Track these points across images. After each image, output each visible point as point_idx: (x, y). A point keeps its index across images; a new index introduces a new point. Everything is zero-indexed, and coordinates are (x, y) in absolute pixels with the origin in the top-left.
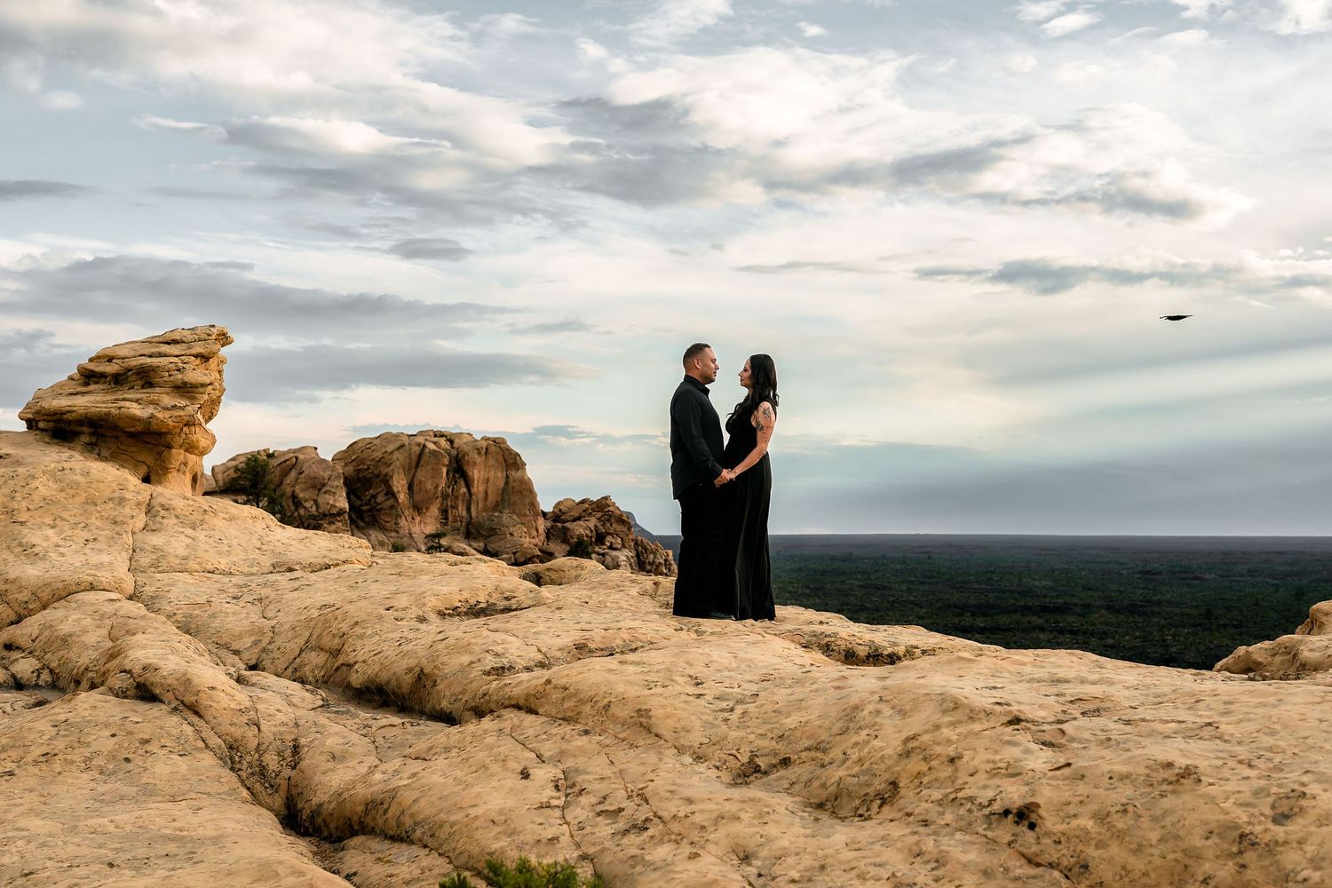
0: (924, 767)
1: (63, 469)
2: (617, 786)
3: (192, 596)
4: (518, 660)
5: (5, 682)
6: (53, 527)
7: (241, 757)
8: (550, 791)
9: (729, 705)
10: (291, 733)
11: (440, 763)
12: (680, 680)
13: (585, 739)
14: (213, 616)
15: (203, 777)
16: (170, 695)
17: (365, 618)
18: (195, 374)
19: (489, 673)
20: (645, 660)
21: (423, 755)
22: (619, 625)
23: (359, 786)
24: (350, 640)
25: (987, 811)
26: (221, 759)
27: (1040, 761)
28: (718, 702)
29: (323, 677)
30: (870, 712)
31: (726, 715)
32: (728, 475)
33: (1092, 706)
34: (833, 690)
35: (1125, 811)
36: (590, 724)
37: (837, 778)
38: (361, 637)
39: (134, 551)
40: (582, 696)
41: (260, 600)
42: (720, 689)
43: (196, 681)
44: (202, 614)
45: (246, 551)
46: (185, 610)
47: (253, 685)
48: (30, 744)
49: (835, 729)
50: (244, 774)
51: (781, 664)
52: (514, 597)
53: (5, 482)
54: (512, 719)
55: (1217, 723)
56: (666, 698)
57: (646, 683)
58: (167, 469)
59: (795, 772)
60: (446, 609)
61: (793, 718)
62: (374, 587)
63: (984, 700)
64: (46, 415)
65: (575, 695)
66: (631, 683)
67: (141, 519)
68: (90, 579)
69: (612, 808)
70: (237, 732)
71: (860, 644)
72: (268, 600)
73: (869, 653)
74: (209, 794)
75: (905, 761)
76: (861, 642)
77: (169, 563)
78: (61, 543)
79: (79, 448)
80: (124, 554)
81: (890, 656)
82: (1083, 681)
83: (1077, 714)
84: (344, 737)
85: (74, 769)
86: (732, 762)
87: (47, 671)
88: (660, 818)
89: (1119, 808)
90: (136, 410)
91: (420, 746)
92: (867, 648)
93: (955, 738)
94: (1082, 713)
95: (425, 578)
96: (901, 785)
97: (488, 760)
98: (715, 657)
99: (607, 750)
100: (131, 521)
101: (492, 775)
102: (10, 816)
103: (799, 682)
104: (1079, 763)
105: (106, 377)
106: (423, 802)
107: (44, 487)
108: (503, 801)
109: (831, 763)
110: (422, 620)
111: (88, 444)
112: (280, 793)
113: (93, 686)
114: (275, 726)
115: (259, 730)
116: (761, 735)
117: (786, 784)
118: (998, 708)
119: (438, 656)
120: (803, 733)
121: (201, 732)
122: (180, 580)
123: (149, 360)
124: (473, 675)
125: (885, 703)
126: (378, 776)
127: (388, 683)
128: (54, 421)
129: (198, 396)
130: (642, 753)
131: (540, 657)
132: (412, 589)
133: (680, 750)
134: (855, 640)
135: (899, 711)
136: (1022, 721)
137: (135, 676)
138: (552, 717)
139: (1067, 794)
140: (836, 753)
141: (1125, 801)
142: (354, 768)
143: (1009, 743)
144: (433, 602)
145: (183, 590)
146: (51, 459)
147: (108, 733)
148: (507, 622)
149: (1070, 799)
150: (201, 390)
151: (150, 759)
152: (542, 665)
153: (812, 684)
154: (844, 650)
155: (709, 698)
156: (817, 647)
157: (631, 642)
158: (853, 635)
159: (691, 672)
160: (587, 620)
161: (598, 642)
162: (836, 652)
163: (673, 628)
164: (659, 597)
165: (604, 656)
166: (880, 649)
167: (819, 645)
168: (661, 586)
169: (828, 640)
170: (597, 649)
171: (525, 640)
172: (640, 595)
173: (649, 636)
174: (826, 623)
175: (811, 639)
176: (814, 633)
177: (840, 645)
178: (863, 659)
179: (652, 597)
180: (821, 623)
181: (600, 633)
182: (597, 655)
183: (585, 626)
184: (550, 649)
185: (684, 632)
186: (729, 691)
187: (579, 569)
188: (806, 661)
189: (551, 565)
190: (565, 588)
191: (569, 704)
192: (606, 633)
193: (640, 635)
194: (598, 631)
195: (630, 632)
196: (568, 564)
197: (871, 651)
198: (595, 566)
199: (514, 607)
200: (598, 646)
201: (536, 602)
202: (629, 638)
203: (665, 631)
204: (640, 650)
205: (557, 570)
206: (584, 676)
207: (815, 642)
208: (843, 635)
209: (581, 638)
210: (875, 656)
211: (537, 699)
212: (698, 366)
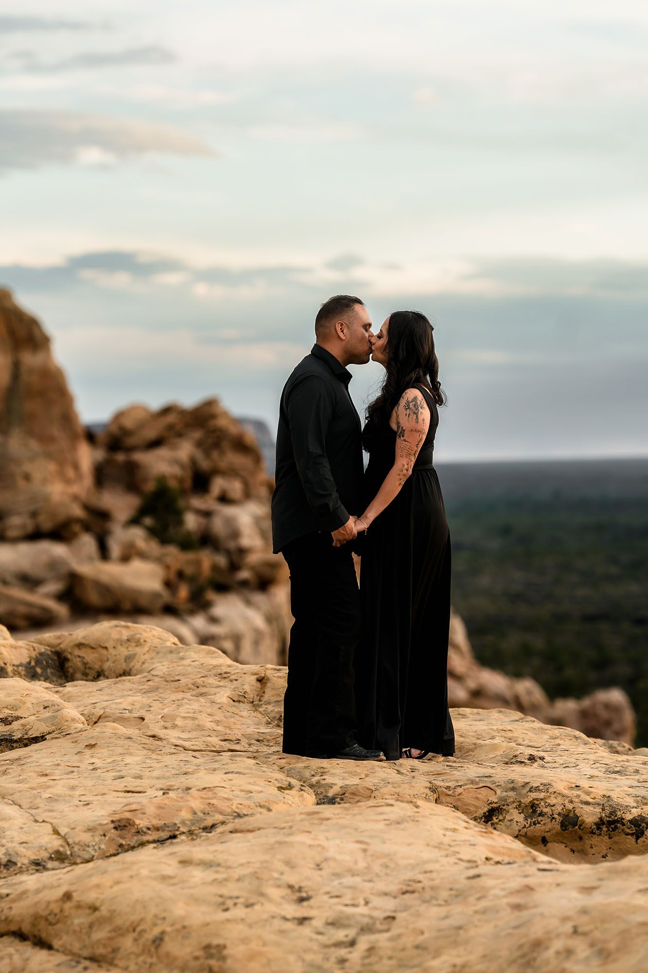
4: (22, 850)
12: (275, 893)
20: (220, 858)
22: (183, 781)
28: (332, 931)
30: (558, 953)
31: (343, 952)
32: (355, 524)
34: (509, 910)
40: (119, 922)
42: (337, 908)
51: (437, 861)
52: (18, 718)
54: (10, 956)
56: (250, 926)
57: (220, 900)
61: (444, 958)
65: (109, 919)
66: (196, 900)
71: (587, 803)
73: (601, 819)
76: (588, 799)
81: (630, 821)
92: (598, 810)
98: (331, 853)
103: (459, 895)
125: (580, 938)
131: (56, 843)
134: (578, 796)
135: (600, 951)
138: (74, 954)
152: (60, 857)
153: (479, 899)
154: (559, 814)
155: (318, 923)
156: (517, 808)
157: (204, 813)
158: (577, 786)
159: (292, 878)
160: (136, 770)
161: (150, 816)
162: (546, 816)
163: (276, 782)
164: (265, 705)
165: (161, 842)
166: (620, 810)
167: (519, 805)
168: (268, 684)
169: (535, 797)
170: (149, 829)
171: (33, 812)
172: (234, 701)
173: (234, 801)
174: (540, 758)
175: (507, 796)
176: (512, 785)
177: (554, 805)
178: (591, 828)
179: (254, 706)
180: (532, 758)
181: (156, 797)
182: (150, 838)
183: (132, 784)
184: (73, 829)
185: (293, 792)
186: (350, 910)
187: (134, 644)
188: (480, 854)
189: (84, 638)
190: (107, 689)
191: (100, 934)
192: (165, 796)
193: (220, 799)
194: (151, 793)
195: (205, 794)
196: (115, 635)
197: (604, 815)
198: (160, 639)
199: (17, 735)
200: (150, 822)
201: (53, 727)
202: (202, 807)
203: (262, 792)
204: (220, 829)
205: (94, 646)
206: (122, 886)
207: (512, 800)
208: (560, 786)
209: (125, 806)
210: (610, 823)
211: (51, 924)
212: (341, 335)
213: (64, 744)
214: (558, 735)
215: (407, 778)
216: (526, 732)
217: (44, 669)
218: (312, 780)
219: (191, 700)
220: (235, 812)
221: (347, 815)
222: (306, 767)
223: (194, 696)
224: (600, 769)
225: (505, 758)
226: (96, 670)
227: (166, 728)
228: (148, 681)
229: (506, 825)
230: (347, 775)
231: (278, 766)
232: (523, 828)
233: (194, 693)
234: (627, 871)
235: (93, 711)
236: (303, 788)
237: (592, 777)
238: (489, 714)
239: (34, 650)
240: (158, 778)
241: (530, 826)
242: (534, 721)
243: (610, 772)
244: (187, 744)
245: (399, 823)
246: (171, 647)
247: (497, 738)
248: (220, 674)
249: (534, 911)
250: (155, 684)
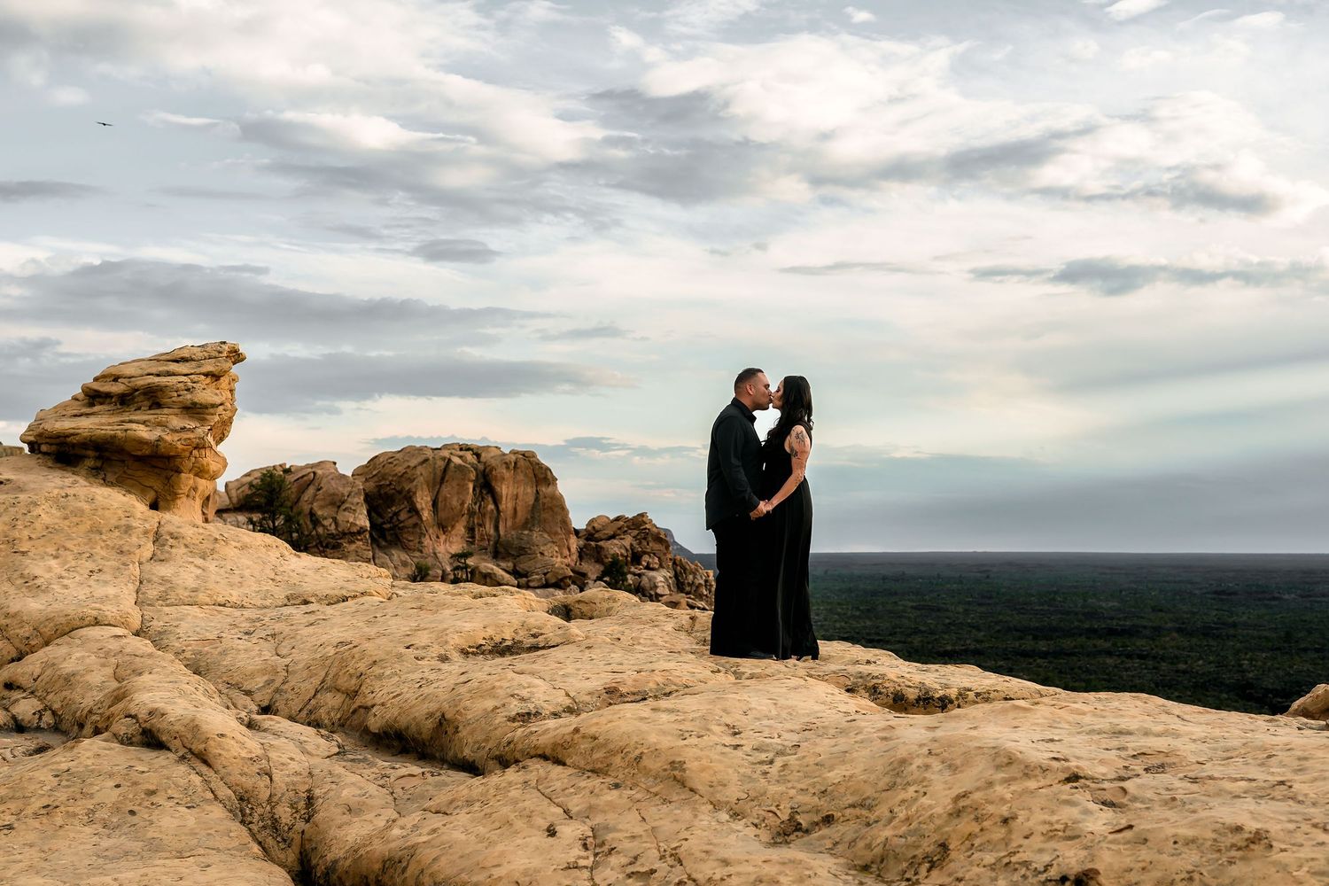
0: (976, 828)
1: (67, 496)
2: (648, 845)
3: (202, 632)
4: (545, 705)
5: (5, 724)
6: (56, 557)
7: (252, 809)
8: (577, 851)
9: (768, 757)
10: (305, 783)
11: (462, 817)
12: (717, 729)
13: (615, 793)
14: (224, 653)
15: (212, 832)
16: (177, 742)
17: (383, 657)
18: (205, 394)
19: (513, 720)
20: (679, 707)
21: (443, 809)
22: (651, 666)
23: (376, 841)
24: (368, 681)
25: (1043, 877)
26: (231, 811)
27: (1101, 823)
28: (756, 754)
29: (340, 719)
30: (918, 767)
31: (765, 767)
32: (765, 507)
33: (1155, 761)
34: (879, 741)
35: (1191, 879)
36: (621, 776)
37: (883, 839)
38: (380, 677)
39: (141, 582)
40: (612, 746)
41: (274, 636)
42: (758, 740)
43: (204, 727)
44: (212, 650)
45: (259, 582)
46: (195, 647)
47: (265, 730)
48: (30, 795)
49: (882, 785)
50: (255, 828)
51: (824, 712)
52: (542, 634)
53: (6, 510)
54: (538, 770)
55: (1289, 781)
56: (701, 750)
57: (680, 733)
58: (176, 494)
59: (838, 831)
60: (470, 647)
61: (836, 771)
62: (393, 622)
63: (1040, 755)
64: (50, 438)
65: (604, 745)
66: (664, 733)
67: (148, 549)
68: (95, 613)
69: (643, 870)
70: (248, 782)
71: (910, 687)
72: (282, 636)
73: (919, 696)
74: (218, 850)
75: (956, 821)
76: (911, 684)
77: (177, 595)
78: (64, 574)
79: (84, 472)
80: (131, 586)
81: (941, 699)
82: (1147, 733)
83: (1139, 769)
84: (361, 788)
85: (76, 822)
86: (771, 820)
87: (49, 712)
88: (694, 881)
89: (1184, 875)
90: (143, 432)
91: (441, 798)
92: (917, 691)
93: (1008, 796)
94: (1145, 770)
95: (447, 612)
96: (951, 847)
97: (512, 816)
98: (754, 704)
99: (638, 804)
100: (137, 551)
101: (517, 832)
102: (9, 874)
103: (843, 732)
104: (1142, 825)
105: (112, 397)
106: (443, 861)
107: (47, 515)
108: (527, 861)
109: (877, 822)
110: (444, 659)
111: (93, 469)
112: (293, 847)
113: (97, 732)
114: (288, 776)
115: (271, 780)
116: (802, 790)
117: (828, 844)
118: (1055, 764)
119: (460, 700)
120: (847, 788)
121: (210, 782)
122: (189, 614)
123: (157, 380)
124: (497, 722)
125: (934, 757)
126: (396, 832)
127: (407, 728)
128: (56, 444)
129: (208, 417)
130: (676, 808)
131: (568, 702)
132: (434, 625)
133: (716, 806)
134: (904, 682)
135: (950, 766)
136: (1081, 778)
137: (141, 721)
138: (581, 768)
139: (1128, 860)
140: (882, 811)
141: (1190, 868)
142: (371, 822)
143: (1067, 802)
144: (456, 640)
145: (192, 625)
146: (53, 484)
147: (112, 784)
148: (534, 662)
149: (1132, 865)
150: (211, 410)
151: (157, 812)
152: (570, 710)
153: (857, 734)
154: (892, 693)
155: (747, 749)
157: (665, 685)
158: (902, 676)
159: (728, 720)
160: (619, 660)
161: (629, 686)
162: (883, 694)
163: (710, 669)
164: (696, 633)
165: (636, 702)
166: (931, 692)
167: (866, 687)
168: (697, 621)
169: (876, 683)
170: (628, 693)
171: (552, 683)
172: (676, 630)
173: (684, 679)
174: (873, 662)
175: (858, 681)
176: (860, 676)
177: (888, 688)
178: (912, 702)
179: (689, 633)
180: (868, 662)
181: (633, 675)
182: (629, 699)
183: (616, 668)
184: (579, 693)
185: (721, 674)
186: (769, 741)
188: (851, 709)
189: (582, 598)
190: (597, 624)
191: (598, 755)
192: (638, 675)
193: (674, 677)
194: (630, 673)
195: (664, 674)
196: (600, 596)
197: (921, 695)
198: (626, 598)
199: (542, 645)
200: (629, 690)
201: (564, 639)
202: (663, 682)
203: (701, 673)
204: (675, 695)
205: (588, 603)
206: (614, 724)
207: (861, 683)
208: (891, 676)
209: (612, 680)
210: (925, 699)
211: (565, 749)
212: (750, 392)
213: (572, 647)
215: (792, 670)
216: (858, 652)
218: (732, 669)
219: (649, 629)
220: (685, 684)
222: (727, 663)
223: (651, 627)
225: (852, 662)
226: (588, 616)
228: (622, 619)
233: (651, 625)
237: (909, 672)
239: (554, 600)
240: (633, 665)
242: (858, 647)
245: (795, 690)
246: (633, 603)
247: (841, 653)
249: (898, 741)
250: (626, 620)
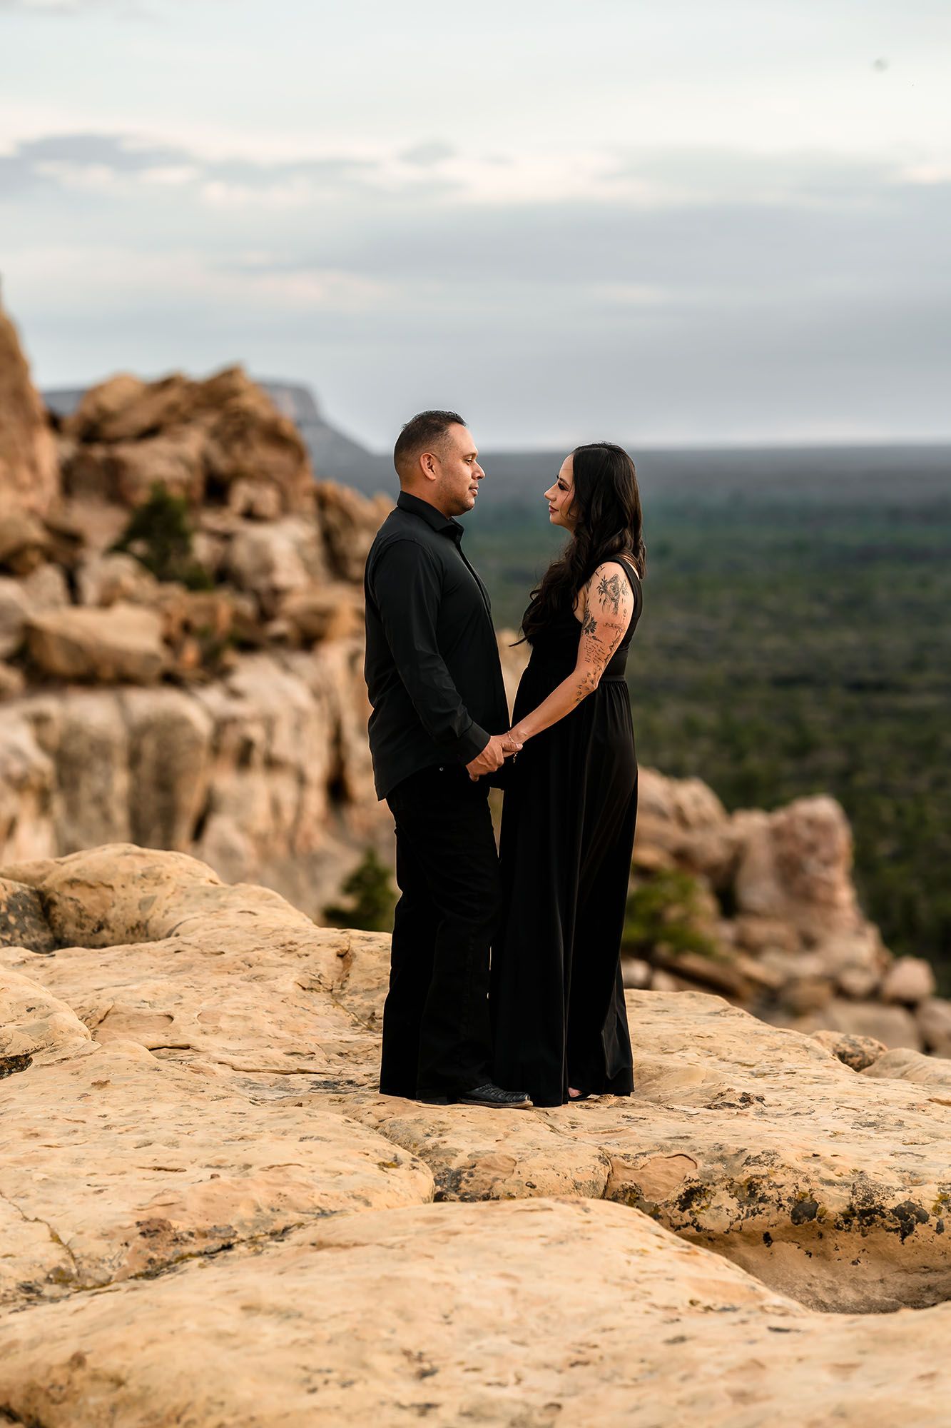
12: (383, 1363)
20: (302, 1301)
22: (239, 1153)
34: (729, 1401)
40: (155, 1405)
42: (475, 1389)
51: (620, 1309)
56: (349, 1418)
57: (305, 1374)
65: (140, 1401)
66: (269, 1375)
71: (830, 1183)
73: (851, 1208)
76: (832, 1176)
81: (894, 1211)
92: (846, 1193)
98: (465, 1298)
103: (654, 1371)
131: (55, 1257)
134: (817, 1172)
152: (61, 1277)
153: (684, 1379)
154: (789, 1200)
155: (447, 1413)
156: (727, 1189)
157: (273, 1210)
158: (815, 1155)
159: (409, 1340)
160: (168, 1134)
161: (193, 1213)
162: (770, 1202)
163: (375, 1155)
164: (350, 995)
165: (209, 1254)
166: (878, 1194)
167: (730, 1185)
168: (354, 964)
169: (754, 1173)
170: (191, 1234)
171: (21, 1202)
172: (304, 989)
173: (316, 1190)
174: (758, 1099)
175: (713, 1170)
176: (720, 1153)
177: (782, 1186)
178: (836, 1220)
179: (333, 996)
180: (746, 1099)
181: (201, 1181)
182: (194, 1249)
183: (164, 1155)
184: (80, 1233)
185: (402, 1171)
186: (495, 1393)
187: (152, 882)
188: (681, 1294)
189: (78, 871)
190: (116, 963)
192: (215, 1180)
193: (294, 1186)
194: (193, 1173)
195: (273, 1177)
196: (124, 867)
197: (854, 1202)
198: (190, 873)
200: (194, 1224)
201: (43, 1042)
202: (269, 1199)
203: (355, 1173)
204: (296, 1236)
205: (93, 884)
206: (160, 1348)
207: (720, 1177)
208: (790, 1156)
209: (156, 1196)
210: (864, 1213)
211: (53, 1401)
212: (429, 473)
213: (60, 1075)
214: (780, 1043)
215: (565, 1140)
216: (732, 1039)
217: (20, 917)
218: (427, 1143)
219: (240, 987)
220: (318, 1207)
221: (484, 1225)
222: (417, 1121)
223: (246, 980)
224: (847, 1119)
225: (707, 1096)
226: (96, 920)
227: (205, 1033)
228: (176, 952)
229: (711, 1215)
230: (477, 1134)
231: (376, 1117)
232: (737, 1219)
233: (245, 975)
234: (899, 1340)
235: (97, 1002)
236: (415, 1164)
237: (836, 1134)
238: (676, 1000)
239: (6, 889)
240: (202, 1146)
241: (747, 1216)
242: (742, 1015)
243: (861, 1124)
244: (236, 1060)
245: (561, 1243)
246: (206, 887)
247: (691, 1049)
248: (283, 945)
249: (765, 1405)
250: (187, 958)
